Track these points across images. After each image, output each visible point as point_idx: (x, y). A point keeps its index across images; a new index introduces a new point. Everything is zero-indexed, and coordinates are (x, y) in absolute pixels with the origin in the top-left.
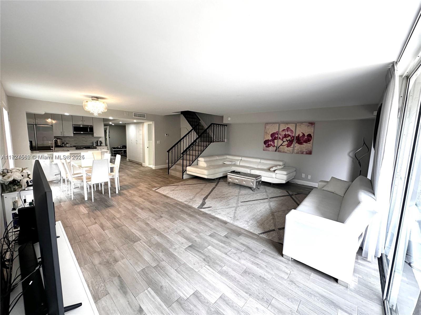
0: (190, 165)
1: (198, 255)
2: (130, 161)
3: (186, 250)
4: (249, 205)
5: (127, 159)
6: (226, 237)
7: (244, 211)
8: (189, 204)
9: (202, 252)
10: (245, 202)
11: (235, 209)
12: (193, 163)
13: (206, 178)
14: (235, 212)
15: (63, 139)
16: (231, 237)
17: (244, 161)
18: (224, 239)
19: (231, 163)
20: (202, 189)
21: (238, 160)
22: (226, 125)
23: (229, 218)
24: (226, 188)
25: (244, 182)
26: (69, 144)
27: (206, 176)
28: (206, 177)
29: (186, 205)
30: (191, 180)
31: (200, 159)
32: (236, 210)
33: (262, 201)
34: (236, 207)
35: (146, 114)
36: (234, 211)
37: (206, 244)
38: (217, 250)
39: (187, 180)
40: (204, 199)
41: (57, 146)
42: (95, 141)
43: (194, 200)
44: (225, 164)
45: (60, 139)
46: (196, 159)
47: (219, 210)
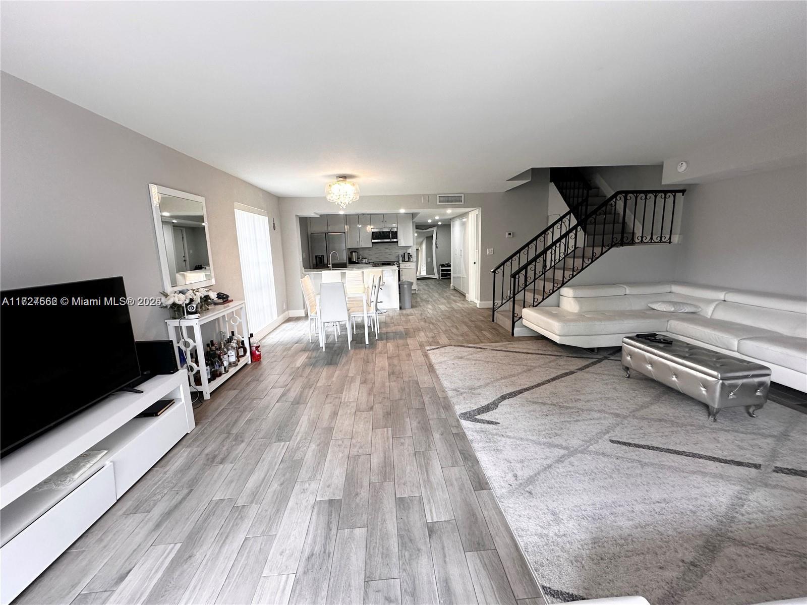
0: (535, 304)
1: (315, 537)
2: (455, 289)
3: (313, 508)
4: (633, 461)
5: (451, 285)
6: (432, 530)
7: (586, 473)
8: (452, 399)
9: (334, 531)
10: (629, 445)
11: (563, 456)
12: (543, 300)
13: (558, 343)
14: (549, 466)
15: (361, 252)
16: (444, 538)
17: (737, 307)
18: (419, 532)
19: (673, 309)
20: (529, 370)
21: (710, 301)
22: (683, 191)
23: (510, 476)
24: (607, 384)
25: (674, 379)
26: (367, 260)
27: (558, 337)
28: (557, 339)
29: (446, 398)
30: (528, 342)
31: (565, 291)
32: (560, 460)
33: (713, 466)
34: (573, 453)
35: (463, 195)
36: (549, 462)
37: (365, 517)
38: (362, 554)
39: (520, 339)
40: (503, 398)
41: (351, 262)
42: (401, 252)
43: (478, 391)
44: (654, 309)
45: (355, 252)
46: (553, 292)
47: (509, 441)
